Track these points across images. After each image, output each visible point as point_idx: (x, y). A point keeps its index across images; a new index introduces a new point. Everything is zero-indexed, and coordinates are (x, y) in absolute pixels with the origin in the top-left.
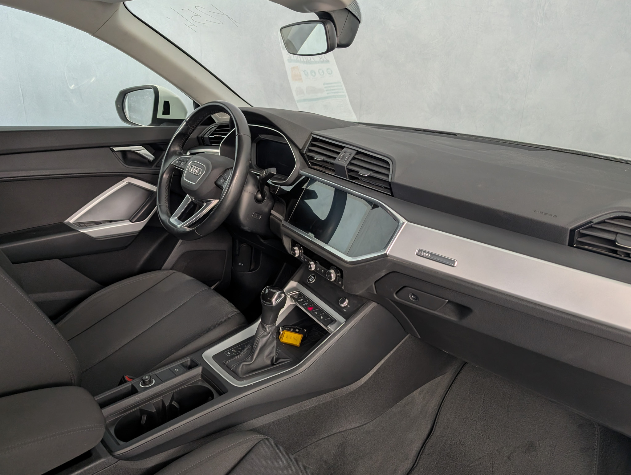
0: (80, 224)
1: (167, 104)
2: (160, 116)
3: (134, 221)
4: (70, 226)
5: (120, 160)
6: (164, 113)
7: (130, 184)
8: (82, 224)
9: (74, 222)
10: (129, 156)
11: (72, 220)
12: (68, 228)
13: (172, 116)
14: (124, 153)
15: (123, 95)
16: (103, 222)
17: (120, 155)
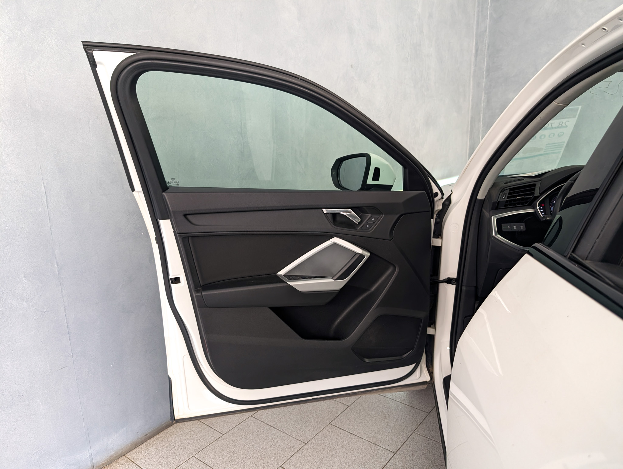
0: (289, 277)
1: (377, 171)
2: (370, 181)
3: (335, 279)
4: (281, 278)
5: (329, 221)
6: (373, 179)
7: (335, 244)
8: (291, 277)
9: (285, 274)
10: (338, 218)
11: (282, 272)
12: (279, 280)
13: (382, 181)
14: (334, 215)
15: (339, 162)
16: (308, 277)
17: (330, 217)
